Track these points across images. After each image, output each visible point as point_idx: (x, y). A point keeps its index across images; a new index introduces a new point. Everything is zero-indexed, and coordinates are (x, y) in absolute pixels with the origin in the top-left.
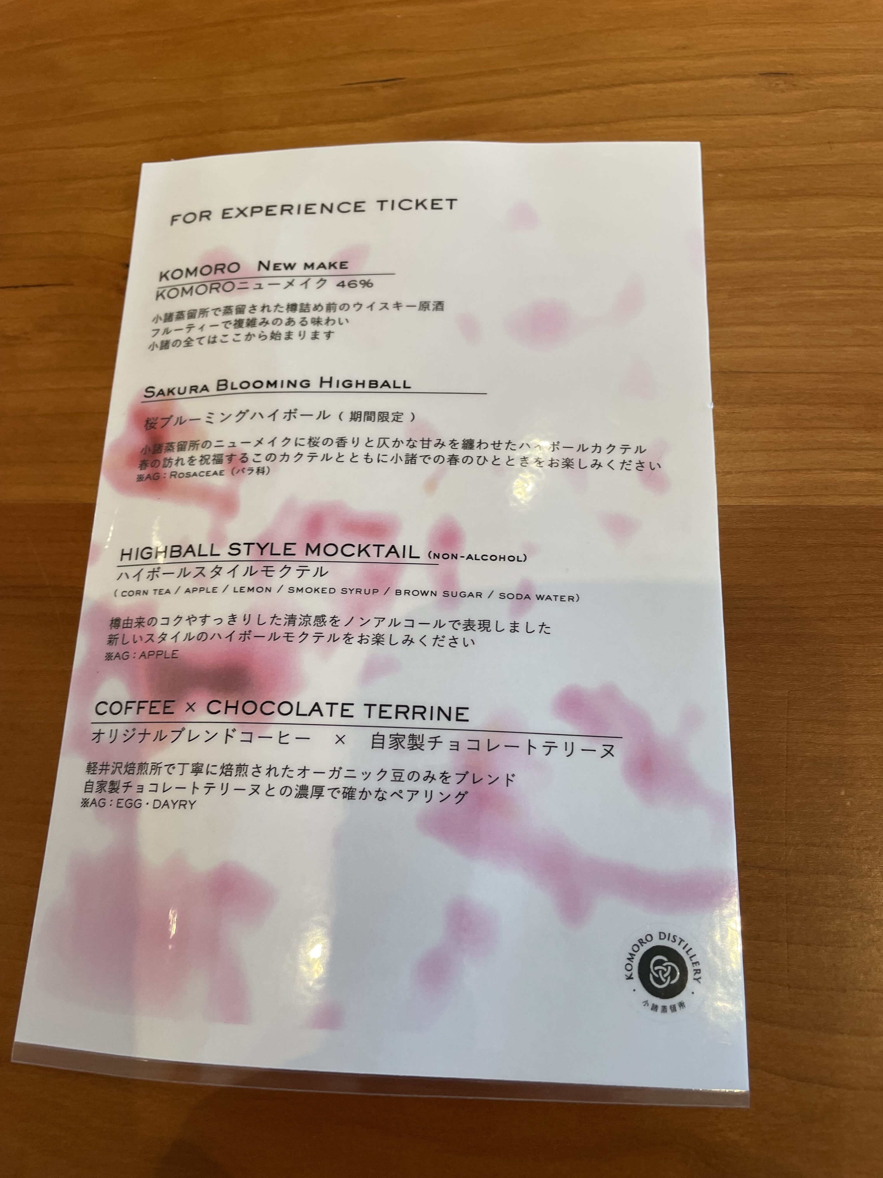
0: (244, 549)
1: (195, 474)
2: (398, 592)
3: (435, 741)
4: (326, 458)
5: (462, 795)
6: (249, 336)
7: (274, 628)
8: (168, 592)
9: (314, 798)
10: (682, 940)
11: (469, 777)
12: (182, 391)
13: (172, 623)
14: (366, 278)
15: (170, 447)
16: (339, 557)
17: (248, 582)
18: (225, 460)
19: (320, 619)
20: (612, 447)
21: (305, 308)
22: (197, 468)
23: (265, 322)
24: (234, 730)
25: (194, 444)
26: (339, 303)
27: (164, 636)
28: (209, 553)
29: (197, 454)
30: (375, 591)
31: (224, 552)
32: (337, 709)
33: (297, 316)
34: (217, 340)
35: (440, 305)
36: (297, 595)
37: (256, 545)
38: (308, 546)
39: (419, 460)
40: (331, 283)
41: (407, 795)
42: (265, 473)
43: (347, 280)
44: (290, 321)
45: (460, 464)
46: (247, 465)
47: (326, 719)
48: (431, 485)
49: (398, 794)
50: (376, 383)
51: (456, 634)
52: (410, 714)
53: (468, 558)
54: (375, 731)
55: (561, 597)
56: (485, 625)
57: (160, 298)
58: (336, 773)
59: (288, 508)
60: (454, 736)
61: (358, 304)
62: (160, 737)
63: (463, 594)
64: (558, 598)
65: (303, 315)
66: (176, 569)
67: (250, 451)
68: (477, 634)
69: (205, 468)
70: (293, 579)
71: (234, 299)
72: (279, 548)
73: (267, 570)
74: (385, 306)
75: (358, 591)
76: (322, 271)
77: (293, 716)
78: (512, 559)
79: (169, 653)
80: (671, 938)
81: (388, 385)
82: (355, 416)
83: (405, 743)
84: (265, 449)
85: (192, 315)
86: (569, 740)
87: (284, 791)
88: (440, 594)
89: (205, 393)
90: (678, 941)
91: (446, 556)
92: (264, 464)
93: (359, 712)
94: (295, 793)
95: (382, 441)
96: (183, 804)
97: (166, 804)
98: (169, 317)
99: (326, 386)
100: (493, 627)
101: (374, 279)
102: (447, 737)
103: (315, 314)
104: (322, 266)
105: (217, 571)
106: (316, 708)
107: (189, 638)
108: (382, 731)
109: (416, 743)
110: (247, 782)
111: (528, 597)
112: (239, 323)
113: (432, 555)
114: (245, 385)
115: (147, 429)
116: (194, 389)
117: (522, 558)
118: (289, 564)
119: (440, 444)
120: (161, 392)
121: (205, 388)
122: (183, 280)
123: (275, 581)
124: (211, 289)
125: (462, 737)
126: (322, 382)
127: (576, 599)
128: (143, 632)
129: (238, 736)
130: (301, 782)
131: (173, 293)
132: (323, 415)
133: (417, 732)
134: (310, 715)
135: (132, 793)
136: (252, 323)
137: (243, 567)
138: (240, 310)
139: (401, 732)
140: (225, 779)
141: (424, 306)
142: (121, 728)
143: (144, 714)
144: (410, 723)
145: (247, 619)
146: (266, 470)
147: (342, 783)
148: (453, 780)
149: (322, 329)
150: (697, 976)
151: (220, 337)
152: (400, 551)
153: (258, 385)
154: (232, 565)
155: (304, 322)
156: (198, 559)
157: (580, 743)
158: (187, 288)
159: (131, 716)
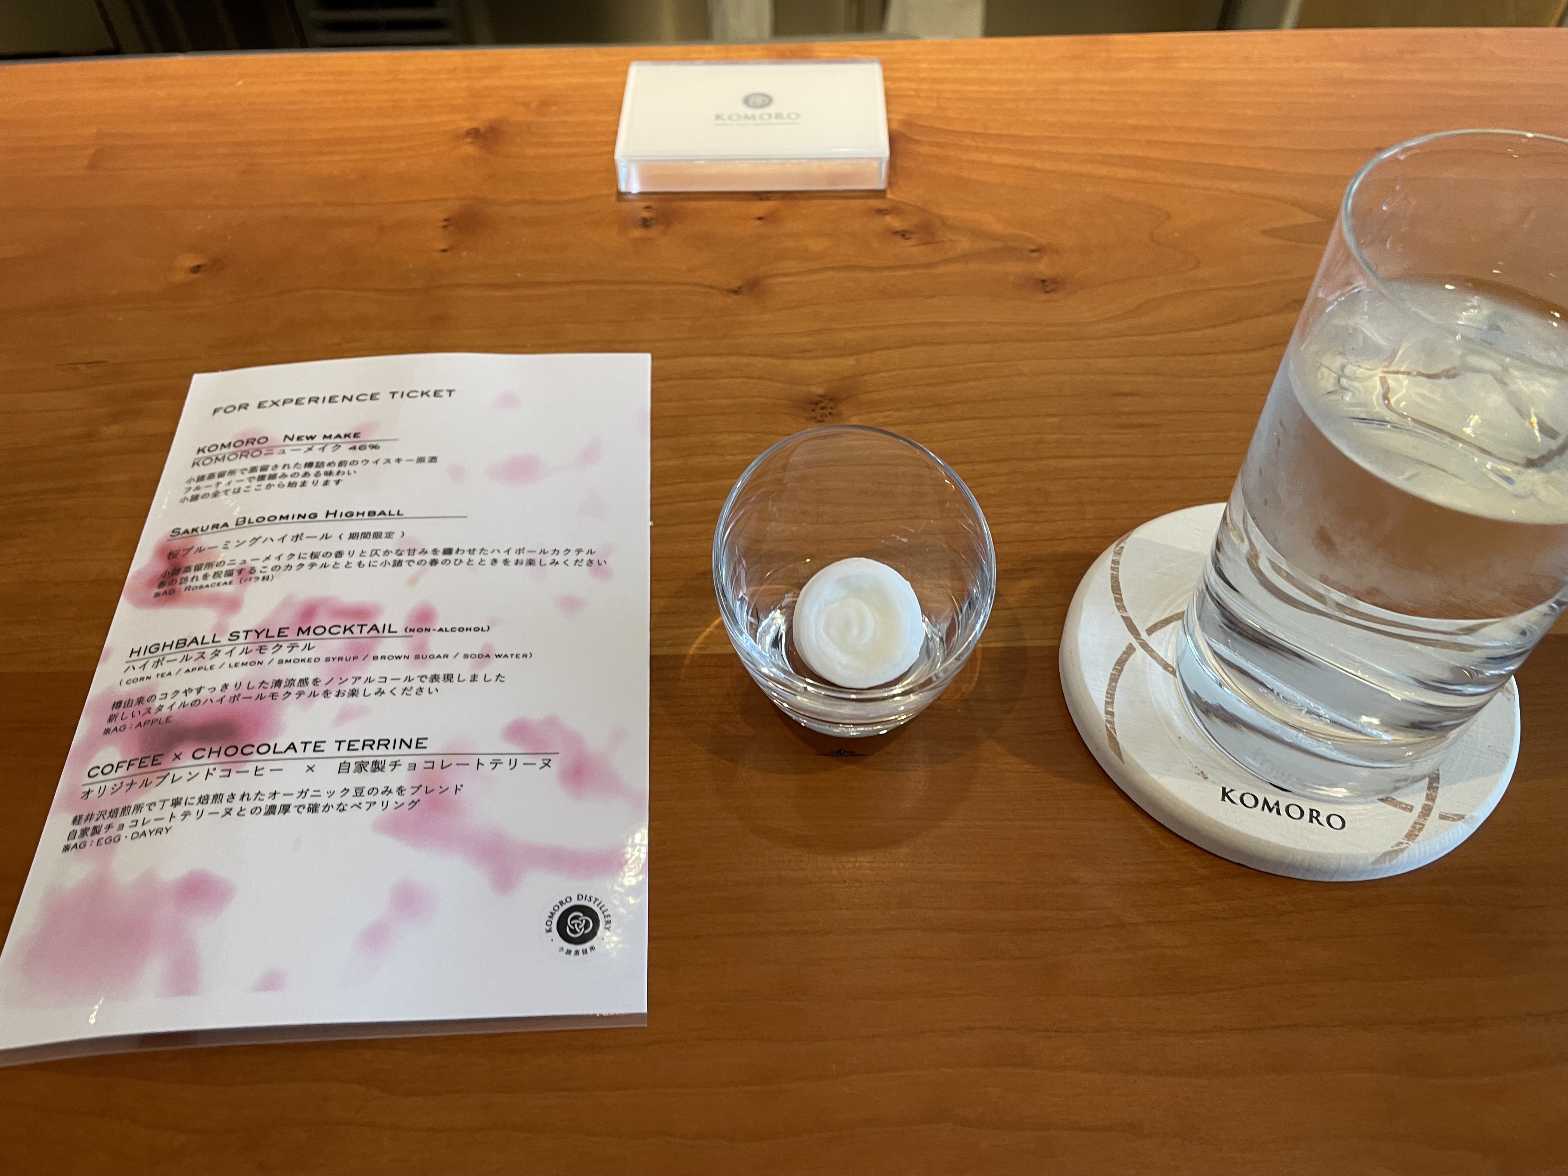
0: (242, 635)
1: (207, 586)
2: (375, 658)
3: (395, 764)
4: (325, 566)
5: (414, 803)
6: (269, 486)
7: (261, 690)
8: (170, 674)
9: (281, 814)
10: (596, 899)
11: (423, 789)
12: (204, 528)
13: (169, 696)
14: (374, 443)
15: (188, 569)
16: (327, 635)
17: (244, 658)
18: (235, 573)
19: (304, 682)
20: (568, 551)
21: (320, 465)
22: (210, 581)
23: (284, 476)
24: (214, 769)
25: (209, 565)
26: (349, 460)
27: (160, 708)
28: (211, 641)
29: (211, 572)
30: (355, 658)
31: (224, 640)
32: (310, 747)
33: (312, 471)
34: (241, 490)
35: (433, 459)
36: (285, 665)
37: (254, 632)
38: (300, 629)
39: (404, 564)
40: (345, 448)
41: (365, 806)
42: (269, 580)
43: (358, 445)
44: (306, 474)
45: (439, 565)
46: (254, 576)
47: (300, 753)
48: (413, 581)
49: (359, 806)
50: (374, 513)
51: (422, 685)
52: (375, 746)
53: (439, 631)
54: (342, 760)
55: (517, 656)
56: (449, 678)
57: (196, 466)
58: (303, 794)
59: (287, 603)
60: (412, 760)
61: (366, 460)
62: (146, 784)
63: (432, 657)
64: (514, 656)
65: (318, 469)
66: (180, 657)
67: (258, 566)
68: (441, 685)
69: (217, 580)
70: (284, 653)
71: (259, 462)
72: (274, 632)
73: (261, 650)
74: (388, 461)
75: (340, 659)
76: (338, 440)
77: (270, 755)
78: (477, 629)
79: (164, 719)
80: (588, 898)
81: (384, 514)
82: (352, 536)
83: (369, 768)
84: (272, 563)
85: (221, 475)
86: (513, 758)
87: (254, 811)
88: (412, 657)
89: (225, 528)
90: (593, 900)
91: (420, 630)
92: (269, 573)
93: (330, 748)
94: (263, 811)
95: (374, 552)
96: (159, 831)
97: (144, 833)
98: (201, 478)
99: (331, 517)
100: (455, 678)
101: (380, 444)
102: (405, 762)
103: (328, 469)
104: (339, 436)
105: (216, 654)
106: (292, 746)
107: (184, 705)
108: (348, 760)
109: (377, 767)
110: (221, 807)
111: (488, 656)
112: (262, 478)
113: (408, 630)
114: (260, 520)
115: (169, 559)
116: (216, 526)
117: (485, 628)
118: (280, 643)
119: (424, 552)
120: (186, 531)
121: (226, 525)
122: (218, 452)
123: (267, 656)
124: (241, 455)
125: (420, 761)
126: (328, 513)
127: (529, 655)
128: (142, 708)
129: (218, 773)
130: (271, 802)
131: (208, 461)
132: (326, 537)
133: (379, 759)
134: (285, 752)
135: (113, 832)
136: (272, 477)
137: (240, 649)
138: (264, 468)
139: (365, 759)
140: (201, 807)
141: (421, 460)
142: (110, 785)
143: (134, 769)
144: (375, 752)
145: (237, 686)
146: (270, 578)
147: (308, 801)
148: (408, 793)
149: (332, 479)
150: (608, 926)
151: (243, 488)
152: (380, 628)
153: (272, 519)
154: (230, 648)
155: (317, 474)
156: (200, 646)
157: (522, 759)
158: (220, 457)
159: (122, 772)
